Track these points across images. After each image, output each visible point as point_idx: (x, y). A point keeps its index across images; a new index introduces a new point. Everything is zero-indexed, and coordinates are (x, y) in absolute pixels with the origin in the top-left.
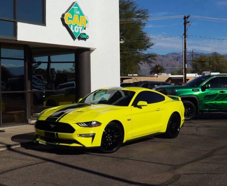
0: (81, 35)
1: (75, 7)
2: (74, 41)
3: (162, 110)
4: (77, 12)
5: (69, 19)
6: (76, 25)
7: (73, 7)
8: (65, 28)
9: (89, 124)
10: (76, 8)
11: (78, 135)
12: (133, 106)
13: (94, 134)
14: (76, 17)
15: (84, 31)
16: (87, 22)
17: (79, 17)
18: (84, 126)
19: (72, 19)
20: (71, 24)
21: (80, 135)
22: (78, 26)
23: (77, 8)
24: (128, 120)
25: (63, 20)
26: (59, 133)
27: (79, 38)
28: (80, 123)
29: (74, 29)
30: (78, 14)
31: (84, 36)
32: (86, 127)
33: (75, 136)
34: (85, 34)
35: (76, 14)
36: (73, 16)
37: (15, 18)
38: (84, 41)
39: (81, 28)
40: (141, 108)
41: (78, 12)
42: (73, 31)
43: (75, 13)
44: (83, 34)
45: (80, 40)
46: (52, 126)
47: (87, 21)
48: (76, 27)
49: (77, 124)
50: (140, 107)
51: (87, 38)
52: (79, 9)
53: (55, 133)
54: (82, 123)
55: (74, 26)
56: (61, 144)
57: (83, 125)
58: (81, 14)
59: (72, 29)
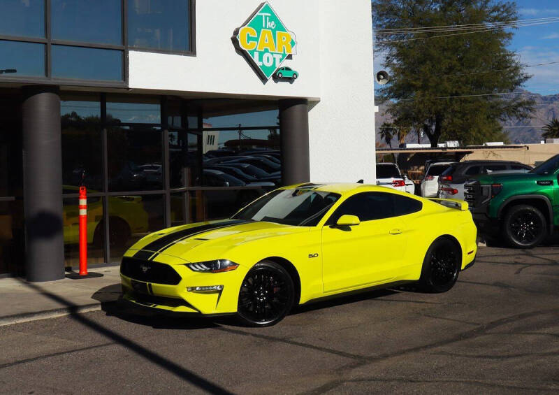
0: (280, 71)
1: (264, 14)
2: (264, 84)
3: (407, 232)
4: (268, 24)
5: (249, 39)
6: (266, 51)
7: (258, 14)
8: (241, 58)
9: (212, 266)
10: (266, 17)
11: (188, 288)
12: (328, 227)
13: (222, 287)
14: (266, 35)
15: (286, 63)
16: (293, 43)
17: (274, 35)
18: (200, 271)
19: (257, 40)
20: (255, 50)
21: (193, 289)
22: (272, 54)
23: (270, 15)
24: (311, 256)
25: (235, 41)
26: (153, 284)
27: (276, 78)
28: (193, 264)
29: (261, 59)
30: (270, 28)
31: (286, 74)
32: (205, 271)
33: (181, 291)
34: (288, 69)
35: (266, 28)
36: (259, 33)
37: (123, 42)
38: (288, 83)
39: (278, 57)
40: (350, 230)
41: (271, 25)
42: (259, 64)
43: (264, 26)
44: (283, 69)
45: (279, 83)
46: (145, 269)
47: (292, 40)
48: (266, 55)
49: (188, 265)
50: (346, 228)
51: (295, 76)
52: (274, 18)
53: (148, 283)
54: (198, 264)
55: (261, 55)
56: (159, 307)
57: (200, 268)
58: (280, 27)
59: (256, 60)
